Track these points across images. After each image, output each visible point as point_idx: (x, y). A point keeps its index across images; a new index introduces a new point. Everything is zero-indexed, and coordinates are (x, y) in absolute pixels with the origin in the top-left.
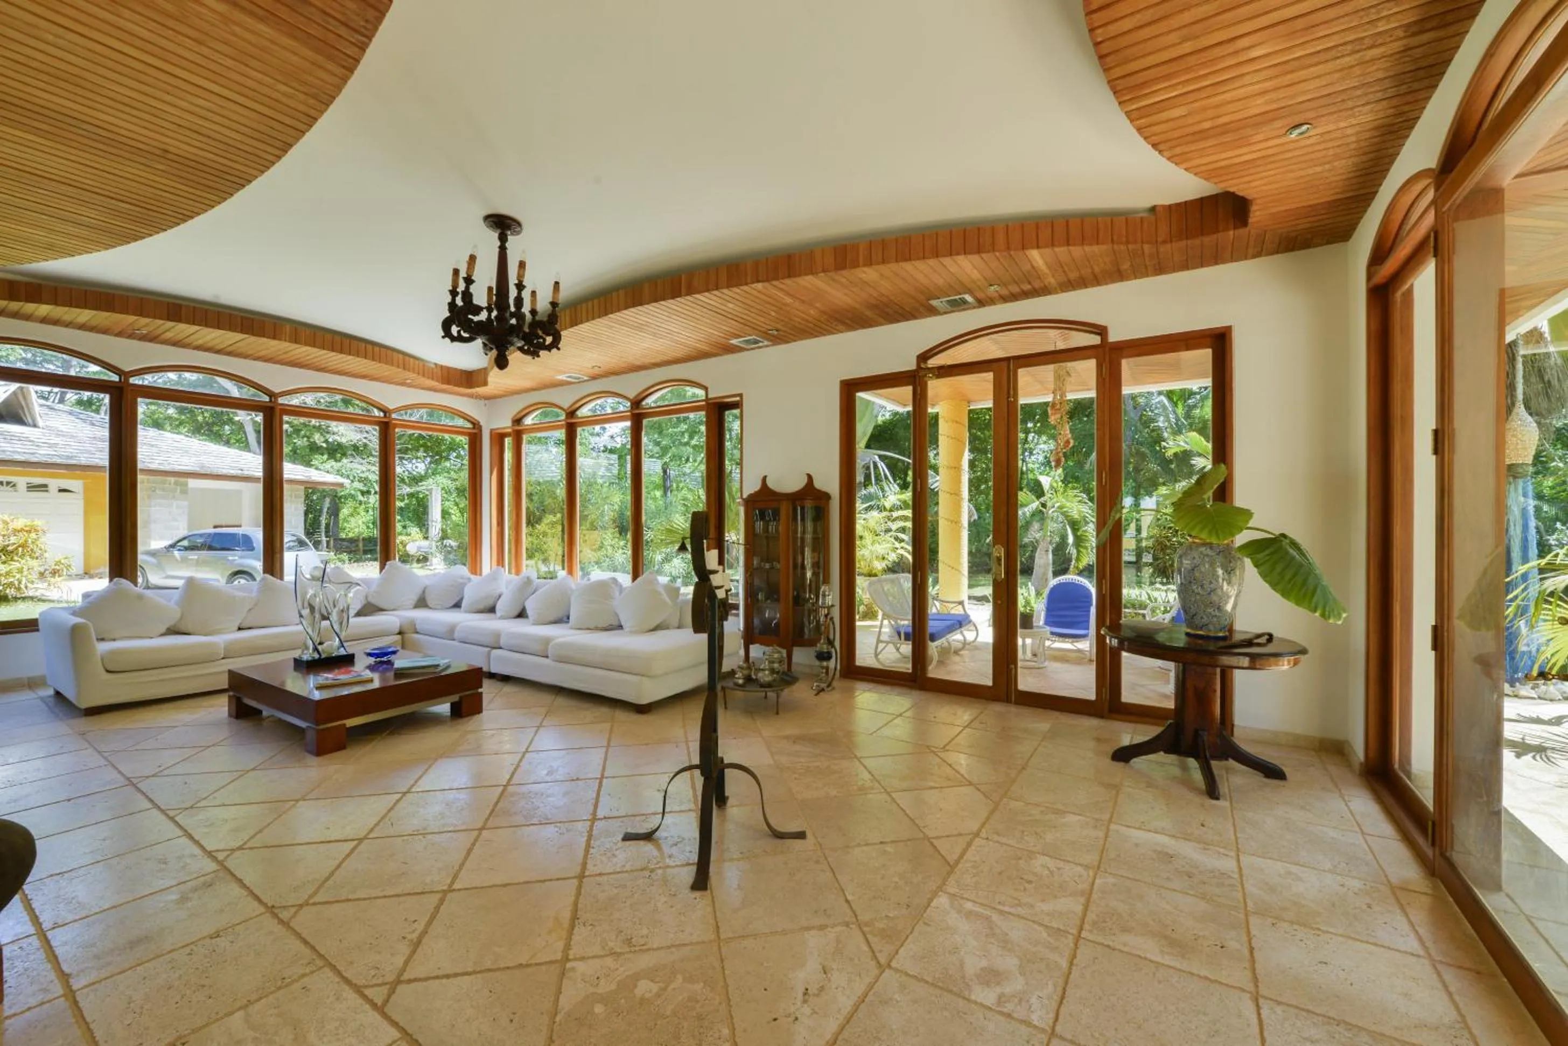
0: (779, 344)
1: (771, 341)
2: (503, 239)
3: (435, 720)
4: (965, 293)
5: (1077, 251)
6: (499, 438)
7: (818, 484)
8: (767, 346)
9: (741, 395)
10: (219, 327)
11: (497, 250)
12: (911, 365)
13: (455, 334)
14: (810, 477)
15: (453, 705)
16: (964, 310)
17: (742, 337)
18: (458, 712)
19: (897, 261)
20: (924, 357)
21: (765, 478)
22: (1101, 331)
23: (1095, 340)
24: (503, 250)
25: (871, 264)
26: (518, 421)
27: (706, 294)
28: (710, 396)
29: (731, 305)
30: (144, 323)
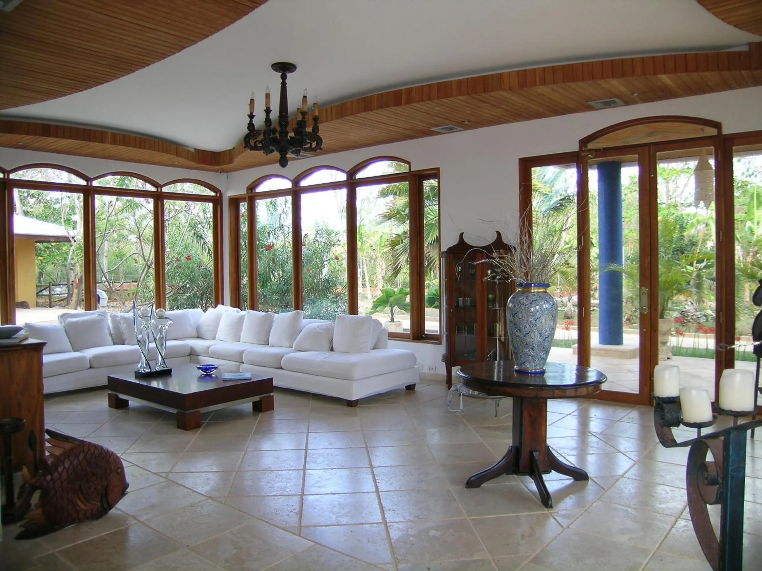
0: (468, 129)
1: (462, 128)
2: (284, 77)
3: (239, 415)
4: (615, 97)
5: (695, 76)
6: (235, 202)
7: (505, 240)
8: (460, 131)
9: (438, 169)
10: (70, 138)
11: (281, 85)
12: (575, 148)
13: (253, 145)
14: (499, 234)
15: (254, 404)
16: (615, 107)
17: (440, 126)
18: (258, 408)
19: (564, 82)
20: (584, 142)
21: (462, 234)
22: (717, 125)
23: (713, 132)
24: (284, 85)
25: (545, 84)
26: (252, 188)
27: (422, 103)
28: (412, 170)
29: (437, 109)
30: (24, 139)
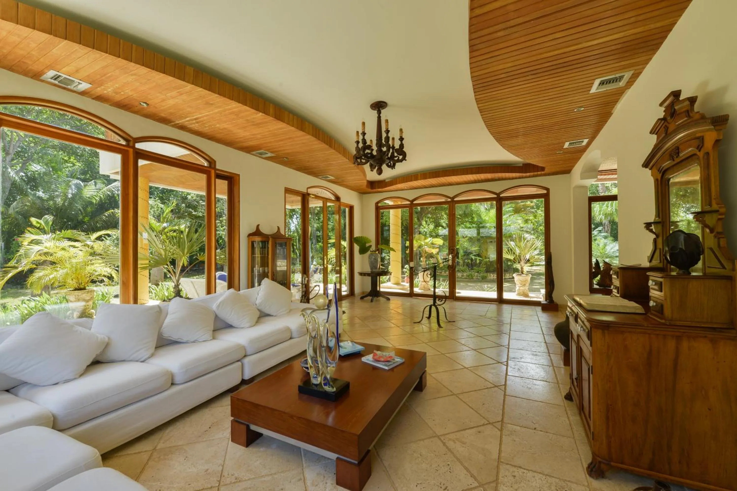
2: (379, 113)
11: (377, 118)
24: (379, 118)
